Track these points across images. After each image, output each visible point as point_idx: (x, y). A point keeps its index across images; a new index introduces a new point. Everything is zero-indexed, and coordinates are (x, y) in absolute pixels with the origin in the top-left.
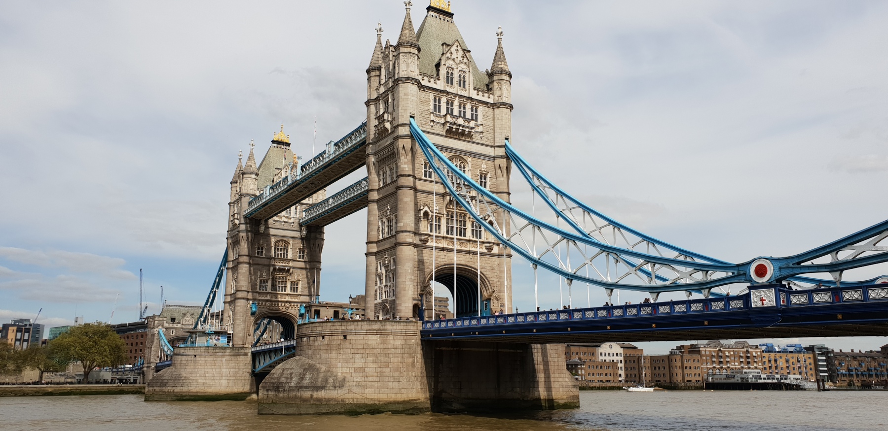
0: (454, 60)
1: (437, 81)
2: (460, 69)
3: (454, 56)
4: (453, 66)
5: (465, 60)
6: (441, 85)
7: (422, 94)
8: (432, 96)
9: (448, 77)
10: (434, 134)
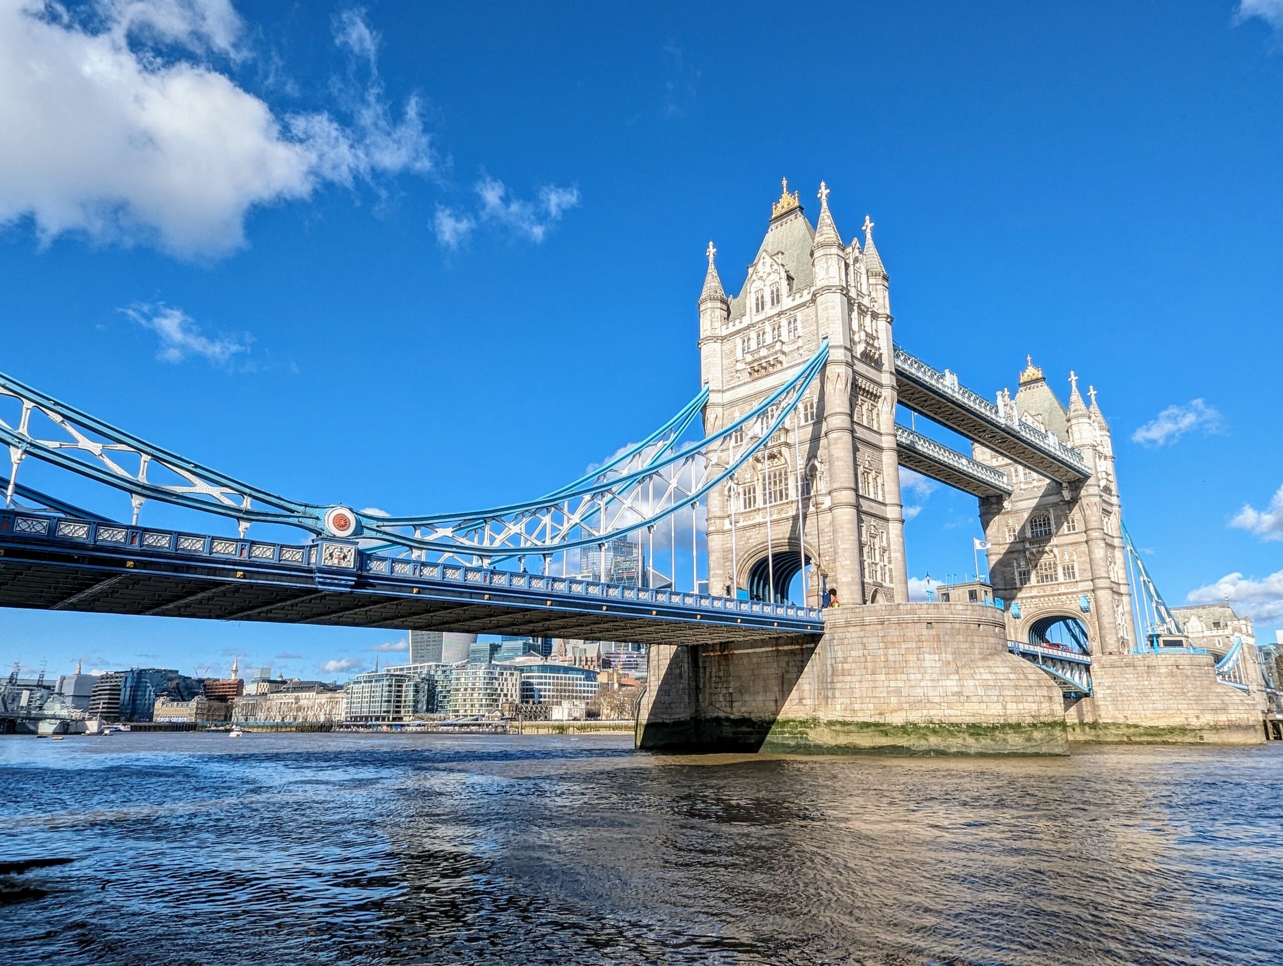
0: (761, 278)
1: (744, 318)
2: (770, 283)
3: (759, 275)
4: (762, 287)
5: (775, 267)
6: (746, 321)
7: (727, 346)
8: (738, 340)
9: (757, 305)
10: (739, 386)
